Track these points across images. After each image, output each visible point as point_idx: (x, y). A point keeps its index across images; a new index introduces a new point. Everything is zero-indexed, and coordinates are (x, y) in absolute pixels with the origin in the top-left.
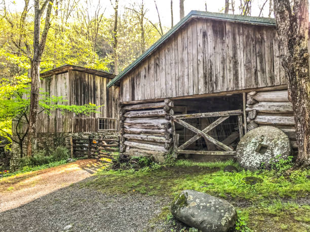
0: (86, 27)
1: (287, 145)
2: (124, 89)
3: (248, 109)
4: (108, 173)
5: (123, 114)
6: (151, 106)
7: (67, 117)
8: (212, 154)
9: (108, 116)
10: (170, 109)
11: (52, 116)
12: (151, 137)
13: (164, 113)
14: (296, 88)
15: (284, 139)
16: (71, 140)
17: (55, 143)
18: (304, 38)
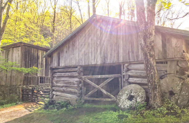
0: (36, 19)
1: (144, 96)
2: (54, 59)
3: (124, 74)
4: (40, 111)
5: (53, 74)
6: (70, 70)
7: (19, 76)
8: (104, 100)
9: (46, 75)
10: (81, 73)
11: (9, 75)
12: (69, 89)
13: (77, 75)
14: (148, 63)
15: (143, 92)
16: (21, 90)
17: (10, 92)
18: (152, 35)
